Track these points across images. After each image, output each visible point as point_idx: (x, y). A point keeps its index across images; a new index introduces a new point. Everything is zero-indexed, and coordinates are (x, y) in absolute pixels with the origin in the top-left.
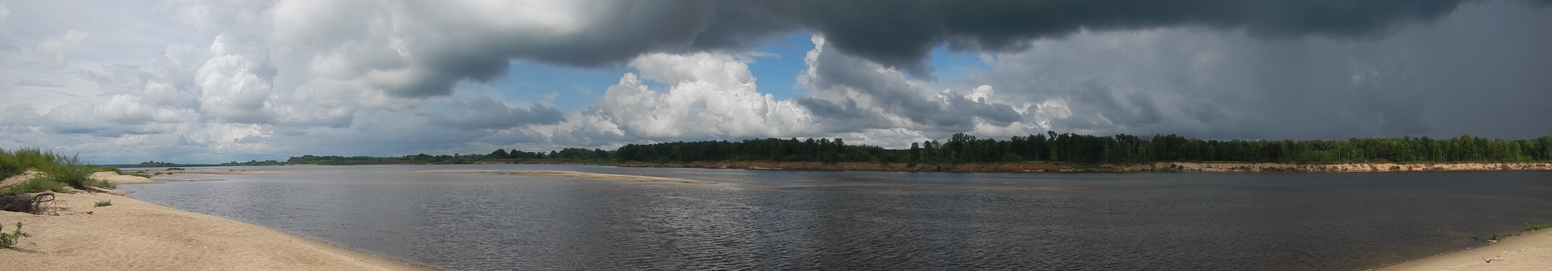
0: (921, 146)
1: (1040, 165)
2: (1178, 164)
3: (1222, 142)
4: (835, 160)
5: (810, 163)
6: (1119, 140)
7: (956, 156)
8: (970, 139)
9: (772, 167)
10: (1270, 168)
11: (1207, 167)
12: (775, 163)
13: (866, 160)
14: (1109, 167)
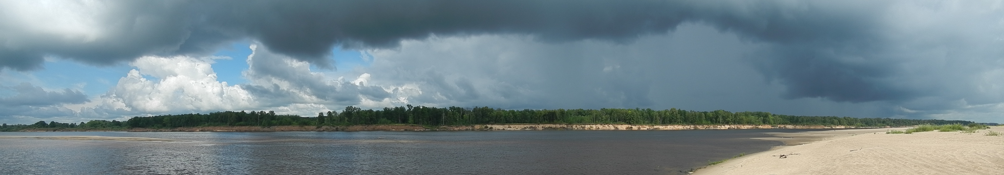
0: (325, 115)
1: (402, 126)
2: (489, 126)
3: (518, 111)
4: (270, 125)
5: (253, 127)
6: (452, 110)
7: (348, 121)
8: (357, 110)
9: (229, 130)
10: (549, 127)
11: (508, 127)
12: (230, 127)
13: (290, 124)
14: (445, 128)
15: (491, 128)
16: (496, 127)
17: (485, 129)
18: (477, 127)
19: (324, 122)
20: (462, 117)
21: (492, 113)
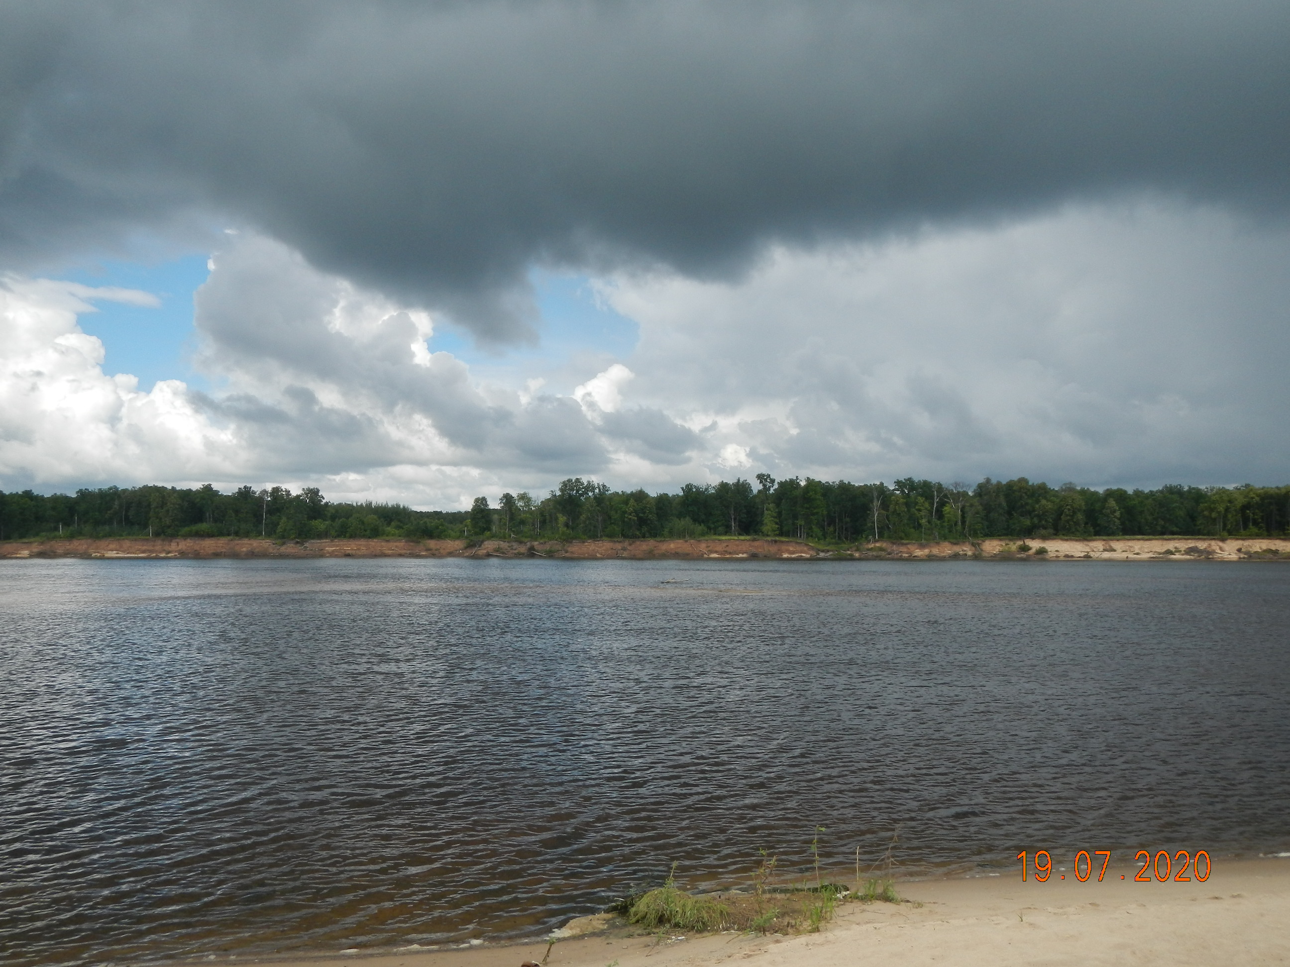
0: (494, 505)
1: (741, 544)
2: (1035, 545)
3: (1137, 493)
4: (303, 534)
5: (246, 541)
6: (903, 492)
7: (567, 525)
8: (597, 491)
9: (151, 551)
10: (1265, 551)
11: (1105, 550)
12: (159, 542)
15: (1042, 552)
16: (1058, 547)
17: (1019, 556)
18: (992, 546)
19: (489, 529)
20: (940, 515)
21: (1044, 502)
